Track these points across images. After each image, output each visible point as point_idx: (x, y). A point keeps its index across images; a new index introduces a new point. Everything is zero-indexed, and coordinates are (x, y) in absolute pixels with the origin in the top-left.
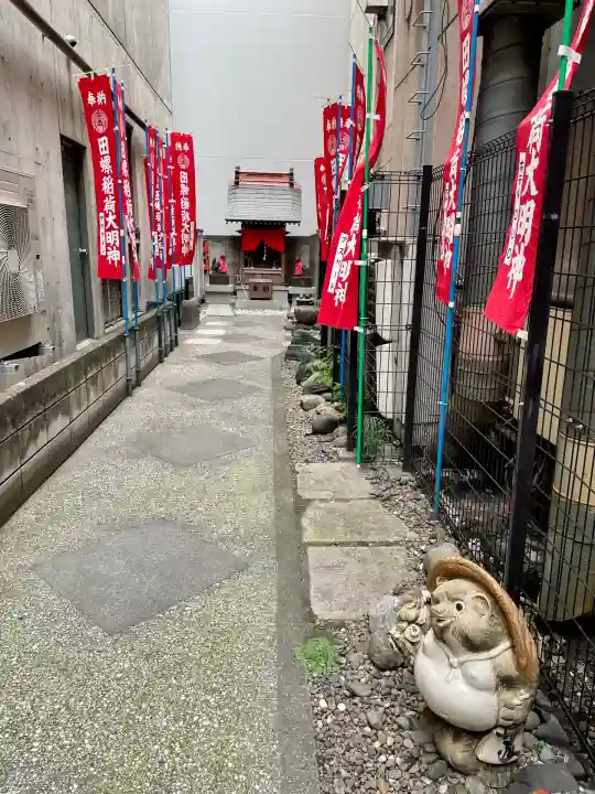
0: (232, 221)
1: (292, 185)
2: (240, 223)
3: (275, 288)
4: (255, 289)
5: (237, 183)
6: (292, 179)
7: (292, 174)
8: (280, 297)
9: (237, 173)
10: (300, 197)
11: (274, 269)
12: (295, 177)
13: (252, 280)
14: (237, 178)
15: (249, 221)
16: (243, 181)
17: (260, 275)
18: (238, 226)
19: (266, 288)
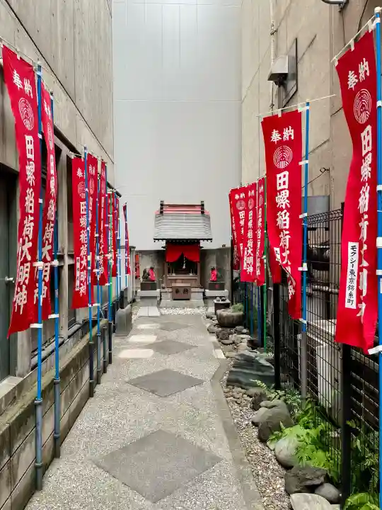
0: (158, 240)
1: (203, 213)
2: (165, 241)
3: (193, 290)
4: (177, 291)
5: (161, 212)
6: (203, 209)
7: (203, 205)
8: (196, 297)
9: (162, 205)
10: (209, 221)
11: (191, 274)
12: (205, 207)
13: (174, 285)
14: (162, 208)
15: (172, 240)
16: (167, 211)
17: (180, 281)
18: (164, 243)
19: (186, 291)
